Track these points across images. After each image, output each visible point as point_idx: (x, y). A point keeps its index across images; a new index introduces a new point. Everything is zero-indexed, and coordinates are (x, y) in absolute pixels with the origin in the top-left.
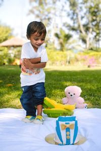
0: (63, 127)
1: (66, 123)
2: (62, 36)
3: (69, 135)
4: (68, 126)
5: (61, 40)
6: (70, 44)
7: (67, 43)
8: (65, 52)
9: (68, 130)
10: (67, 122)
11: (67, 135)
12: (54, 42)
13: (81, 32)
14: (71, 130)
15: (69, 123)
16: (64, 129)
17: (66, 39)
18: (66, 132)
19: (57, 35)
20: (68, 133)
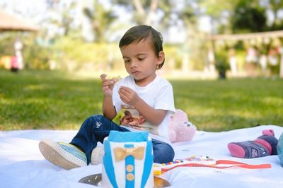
0: (120, 154)
1: (126, 146)
2: (98, 15)
3: (133, 172)
4: (130, 151)
5: (97, 23)
6: (114, 31)
7: (107, 28)
8: (103, 46)
9: (130, 160)
10: (128, 143)
11: (127, 173)
12: (81, 27)
13: (135, 8)
14: (136, 162)
15: (132, 146)
16: (121, 159)
17: (106, 20)
18: (126, 165)
19: (87, 12)
20: (130, 168)
